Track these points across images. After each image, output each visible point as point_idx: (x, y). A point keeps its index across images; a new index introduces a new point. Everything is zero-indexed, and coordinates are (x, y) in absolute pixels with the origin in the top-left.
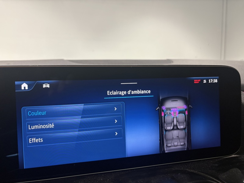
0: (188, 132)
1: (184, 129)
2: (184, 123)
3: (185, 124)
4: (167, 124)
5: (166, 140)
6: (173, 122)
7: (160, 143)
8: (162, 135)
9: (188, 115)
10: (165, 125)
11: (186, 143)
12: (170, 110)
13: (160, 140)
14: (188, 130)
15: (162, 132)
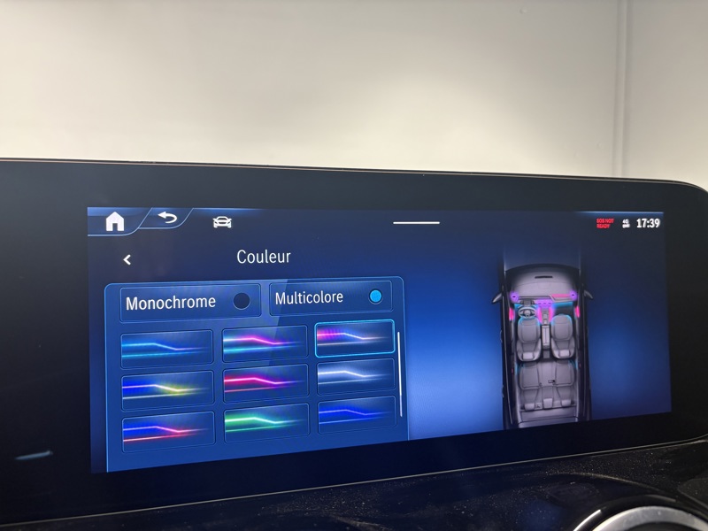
0: (581, 369)
1: (571, 359)
2: (569, 341)
3: (573, 344)
4: (522, 344)
5: (522, 392)
6: (541, 337)
7: (505, 400)
8: (511, 375)
9: (581, 319)
10: (519, 347)
11: (577, 400)
12: (532, 303)
13: (504, 391)
14: (581, 362)
15: (511, 367)
